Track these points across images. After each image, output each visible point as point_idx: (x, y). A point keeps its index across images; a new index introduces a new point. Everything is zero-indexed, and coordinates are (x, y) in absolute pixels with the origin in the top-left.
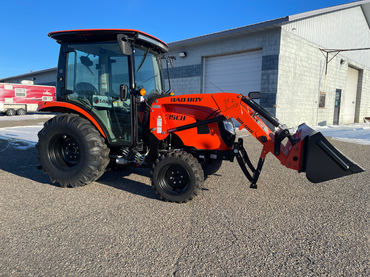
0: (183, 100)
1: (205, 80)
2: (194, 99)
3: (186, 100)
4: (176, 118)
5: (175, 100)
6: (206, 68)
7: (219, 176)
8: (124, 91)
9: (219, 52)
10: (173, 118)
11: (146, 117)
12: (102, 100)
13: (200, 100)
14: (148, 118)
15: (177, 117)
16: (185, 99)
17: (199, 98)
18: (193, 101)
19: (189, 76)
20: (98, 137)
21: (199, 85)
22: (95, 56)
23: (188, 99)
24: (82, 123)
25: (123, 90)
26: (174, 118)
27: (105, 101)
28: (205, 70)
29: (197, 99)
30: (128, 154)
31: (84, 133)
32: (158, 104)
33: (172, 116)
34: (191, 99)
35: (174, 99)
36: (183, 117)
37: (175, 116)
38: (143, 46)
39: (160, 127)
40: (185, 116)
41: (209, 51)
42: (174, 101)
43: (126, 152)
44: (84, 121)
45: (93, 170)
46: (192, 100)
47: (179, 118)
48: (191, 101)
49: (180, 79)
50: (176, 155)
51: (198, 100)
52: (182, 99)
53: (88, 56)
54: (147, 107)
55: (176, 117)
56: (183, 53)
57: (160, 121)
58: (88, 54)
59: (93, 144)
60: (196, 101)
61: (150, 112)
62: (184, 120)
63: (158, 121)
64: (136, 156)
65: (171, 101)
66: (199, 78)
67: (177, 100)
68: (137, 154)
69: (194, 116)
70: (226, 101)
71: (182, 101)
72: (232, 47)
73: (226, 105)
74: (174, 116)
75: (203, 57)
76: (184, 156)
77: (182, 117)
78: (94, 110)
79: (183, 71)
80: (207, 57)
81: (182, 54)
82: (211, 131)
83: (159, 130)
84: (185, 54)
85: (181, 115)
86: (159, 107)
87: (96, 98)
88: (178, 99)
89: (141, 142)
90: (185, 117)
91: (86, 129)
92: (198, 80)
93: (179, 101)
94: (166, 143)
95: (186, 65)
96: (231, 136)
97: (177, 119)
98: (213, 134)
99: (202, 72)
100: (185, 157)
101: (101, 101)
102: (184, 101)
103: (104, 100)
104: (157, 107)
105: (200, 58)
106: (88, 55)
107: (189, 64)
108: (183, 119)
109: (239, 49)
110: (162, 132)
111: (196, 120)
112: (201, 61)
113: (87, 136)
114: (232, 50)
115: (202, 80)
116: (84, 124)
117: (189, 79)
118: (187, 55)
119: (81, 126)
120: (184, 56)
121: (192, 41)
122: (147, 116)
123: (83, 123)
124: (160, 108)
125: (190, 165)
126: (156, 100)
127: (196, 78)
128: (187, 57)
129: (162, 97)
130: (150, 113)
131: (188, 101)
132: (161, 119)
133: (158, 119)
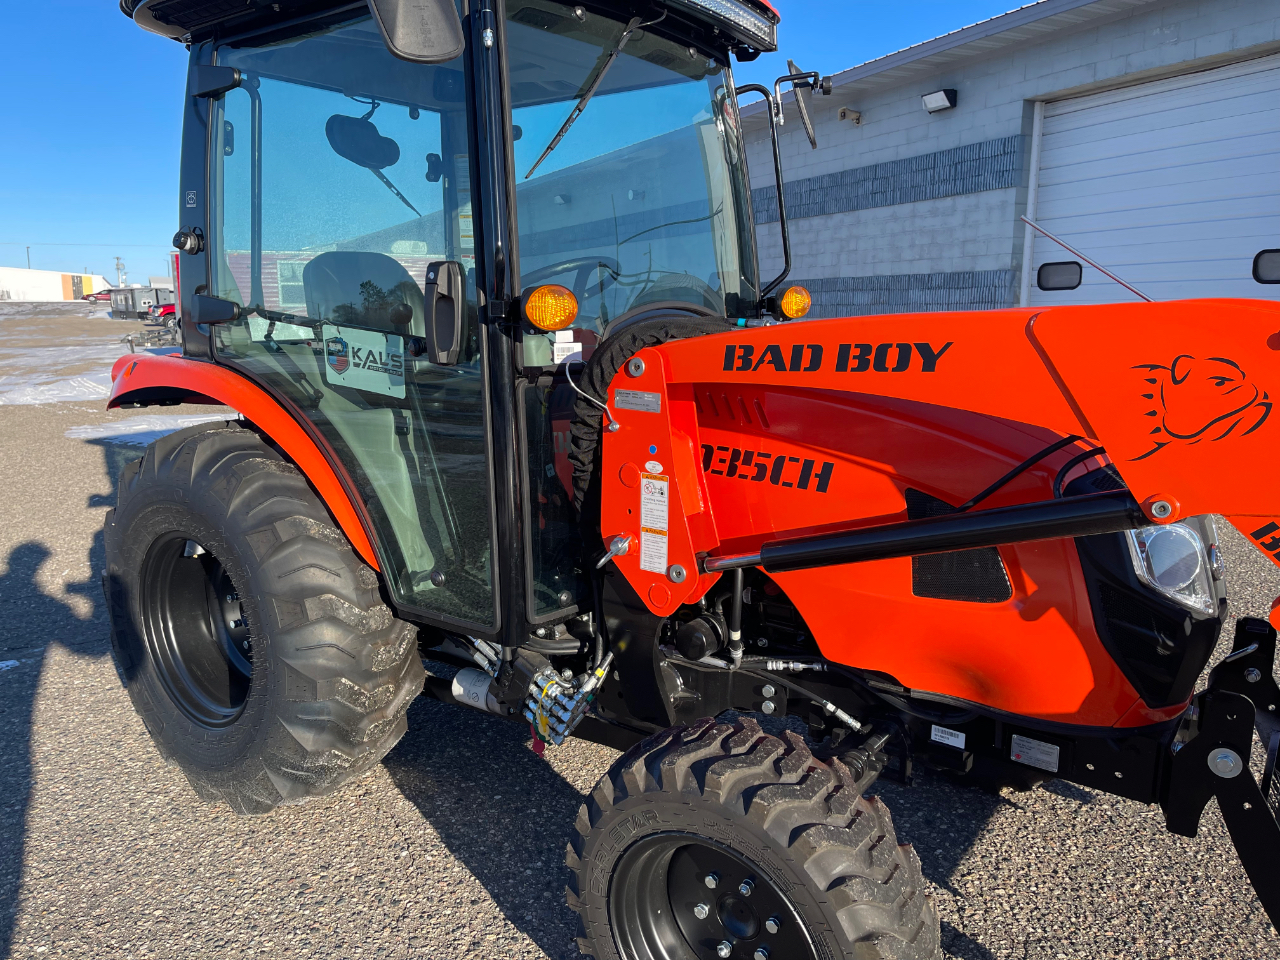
0: (806, 361)
1: (1037, 203)
2: (883, 350)
3: (830, 358)
4: (769, 474)
5: (755, 358)
6: (1042, 149)
7: (1074, 805)
8: (447, 299)
9: (1109, 70)
10: (752, 471)
11: (583, 464)
12: (363, 355)
13: (930, 362)
14: (590, 467)
15: (779, 463)
16: (817, 351)
17: (924, 349)
18: (880, 366)
19: (965, 192)
20: (339, 566)
21: (1009, 229)
22: (414, 115)
23: (844, 350)
24: (256, 485)
25: (442, 297)
26: (762, 468)
27: (375, 361)
28: (1040, 160)
29: (905, 350)
30: (499, 664)
31: (258, 543)
32: (646, 385)
33: (749, 456)
34: (865, 349)
35: (749, 350)
36: (817, 469)
37: (762, 460)
38: (588, 9)
39: (660, 532)
40: (831, 460)
41: (1064, 72)
42: (746, 365)
43: (491, 654)
44: (269, 475)
45: (309, 747)
46: (872, 357)
47: (792, 472)
48: (863, 366)
49: (923, 207)
50: (719, 786)
51: (916, 359)
52: (797, 351)
53: (370, 114)
54: (583, 404)
55: (770, 464)
56: (942, 92)
57: (657, 496)
58: (373, 103)
59: (298, 609)
60: (903, 364)
61: (601, 431)
62: (822, 487)
63: (644, 495)
64: (533, 688)
65: (728, 366)
66: (1011, 194)
67: (761, 361)
68: (538, 677)
69: (889, 468)
70: (1153, 374)
71: (795, 366)
72: (1176, 43)
73: (1154, 404)
74: (756, 459)
75: (1030, 103)
76: (782, 804)
77: (808, 465)
78: (333, 410)
79: (937, 170)
80: (1049, 101)
81: (939, 100)
82: (1020, 586)
83: (654, 556)
84: (952, 96)
85: (804, 454)
86: (651, 401)
87: (337, 341)
88: (774, 350)
89: (558, 605)
90: (828, 468)
91: (270, 520)
92: (1003, 205)
93: (778, 364)
94: (715, 614)
95: (952, 146)
96: (1188, 627)
97: (775, 479)
98: (1031, 611)
99: (1023, 170)
100: (787, 812)
101: (357, 360)
102: (815, 364)
103: (370, 353)
104: (638, 401)
105: (1018, 109)
106: (374, 108)
107: (968, 138)
108: (814, 481)
109: (1214, 45)
110: (668, 569)
111: (910, 495)
112: (1020, 121)
113: (272, 560)
114: (1175, 54)
115: (1021, 204)
116: (269, 491)
117: (963, 201)
118: (959, 101)
119: (248, 505)
120: (948, 104)
121: (983, 35)
122: (587, 458)
123: (261, 482)
124: (658, 410)
125: (822, 885)
126: (635, 360)
127: (994, 197)
128: (959, 109)
129: (673, 337)
130: (599, 442)
131: (842, 366)
132: (664, 485)
133: (644, 482)
